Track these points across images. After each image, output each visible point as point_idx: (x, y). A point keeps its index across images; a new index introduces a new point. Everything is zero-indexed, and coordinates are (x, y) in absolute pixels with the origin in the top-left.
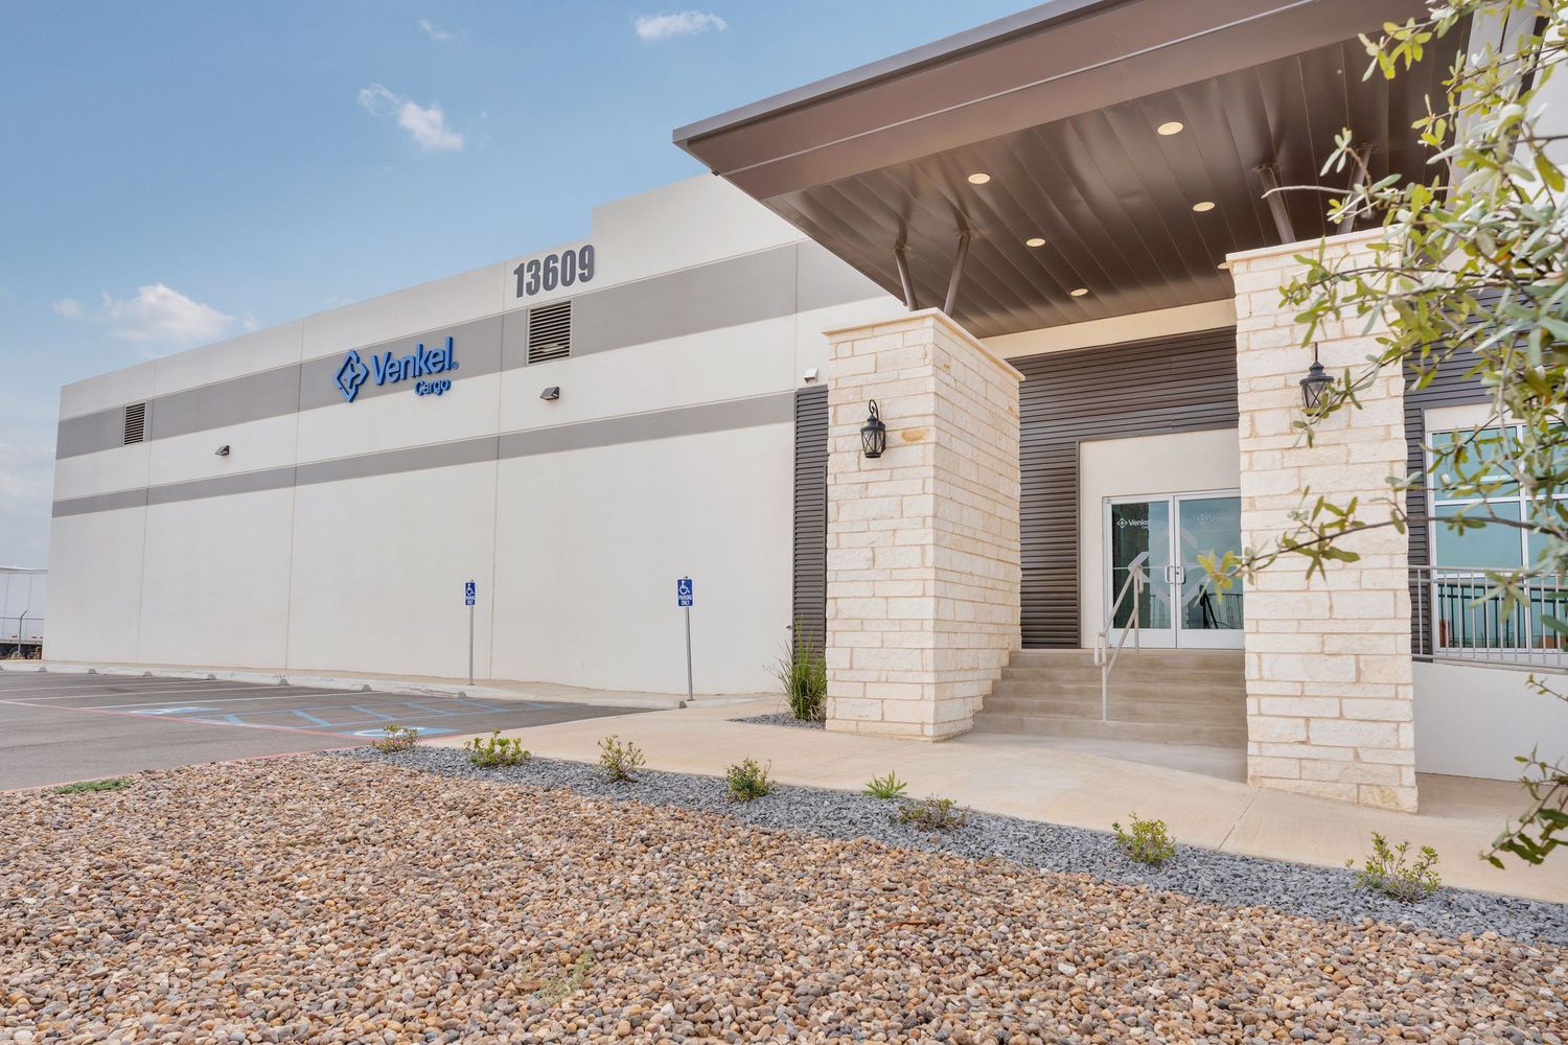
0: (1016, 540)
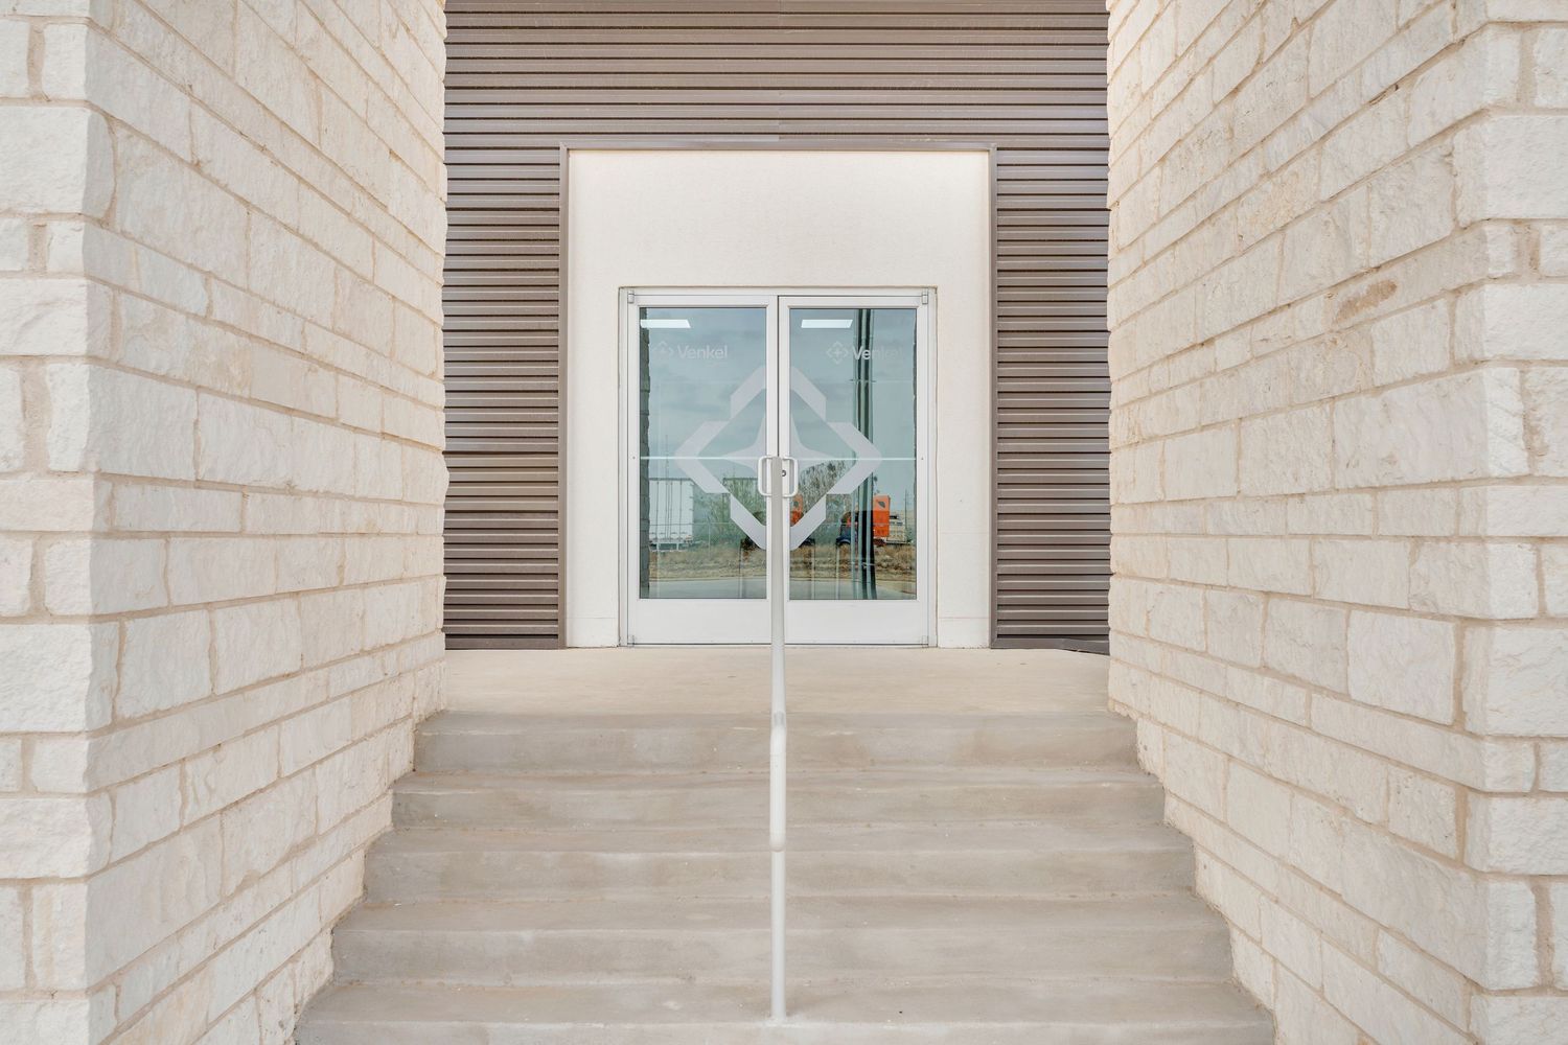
0: (432, 375)
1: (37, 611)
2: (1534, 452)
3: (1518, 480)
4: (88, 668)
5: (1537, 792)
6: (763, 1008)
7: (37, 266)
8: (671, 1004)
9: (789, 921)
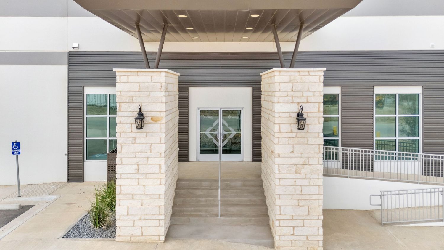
1: (160, 184)
2: (279, 171)
3: (278, 174)
4: (164, 189)
5: (280, 199)
6: (218, 216)
7: (160, 157)
8: (208, 216)
9: (221, 207)
